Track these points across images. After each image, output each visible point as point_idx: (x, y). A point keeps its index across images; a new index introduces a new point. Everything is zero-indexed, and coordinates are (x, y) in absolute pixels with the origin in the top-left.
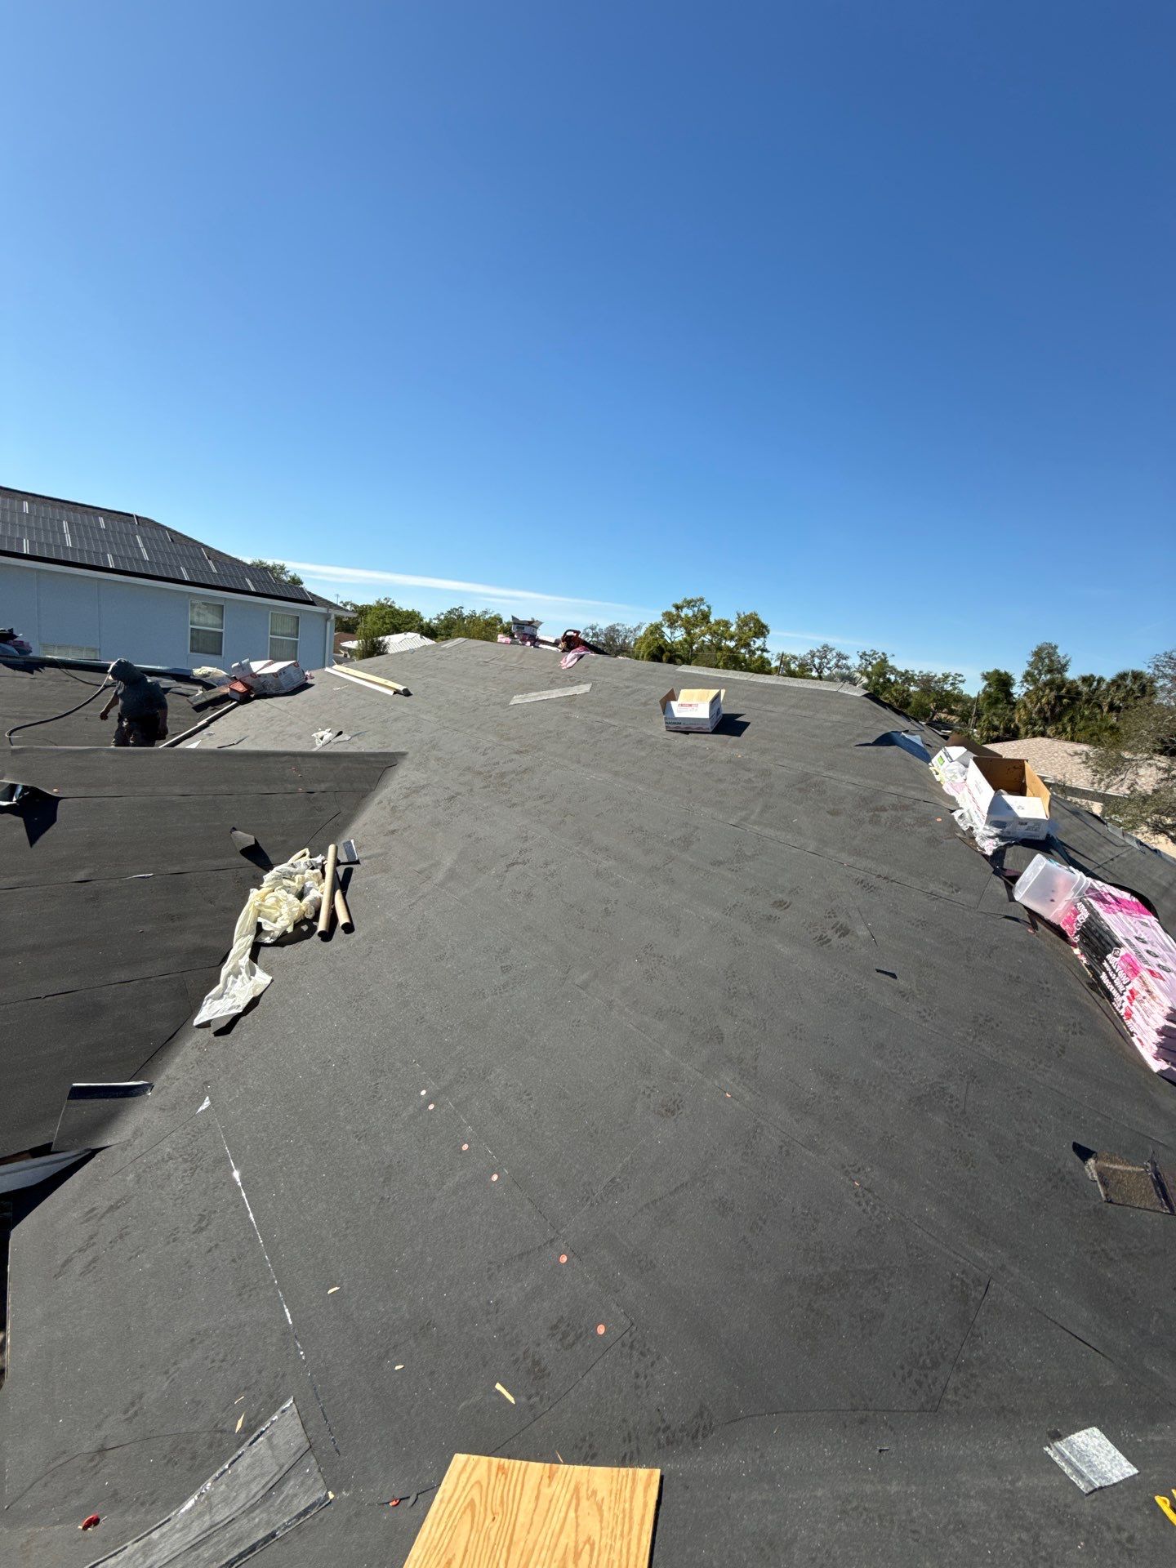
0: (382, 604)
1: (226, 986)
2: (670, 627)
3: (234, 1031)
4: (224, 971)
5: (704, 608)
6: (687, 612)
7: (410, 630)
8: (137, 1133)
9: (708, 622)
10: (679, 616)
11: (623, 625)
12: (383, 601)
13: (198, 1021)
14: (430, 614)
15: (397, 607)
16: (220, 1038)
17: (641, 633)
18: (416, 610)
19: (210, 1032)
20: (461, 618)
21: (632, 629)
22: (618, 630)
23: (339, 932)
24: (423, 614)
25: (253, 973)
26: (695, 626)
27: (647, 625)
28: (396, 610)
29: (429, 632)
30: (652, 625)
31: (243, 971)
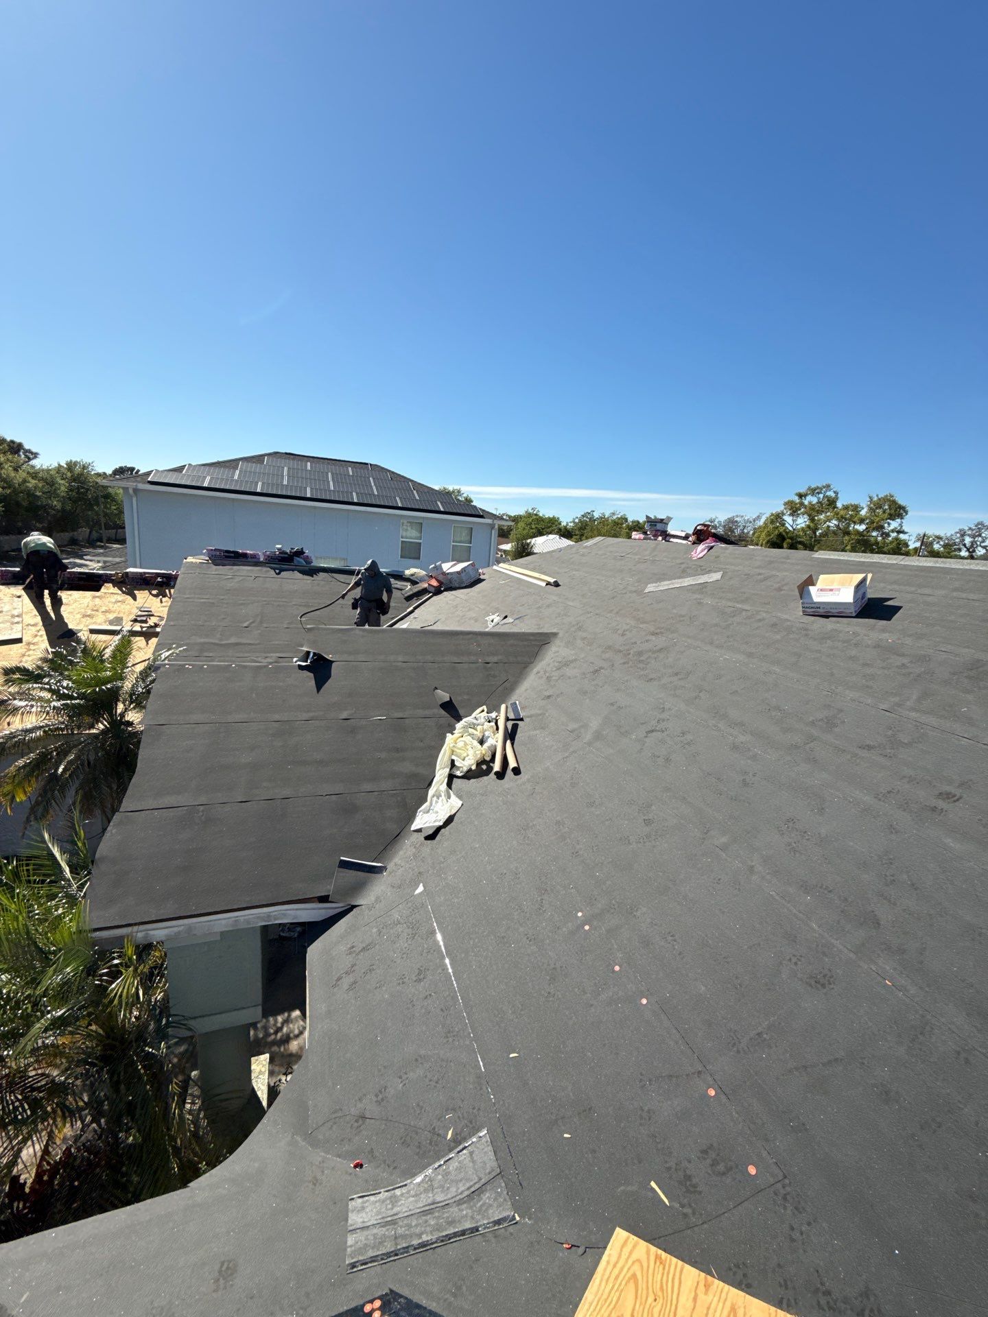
0: (530, 514)
1: (431, 804)
2: (791, 515)
3: (438, 838)
4: (431, 792)
5: (831, 494)
6: (811, 500)
7: (550, 533)
8: (378, 900)
9: (835, 507)
10: (802, 504)
11: (742, 517)
12: (531, 511)
13: (414, 827)
14: (567, 518)
15: (541, 515)
16: (429, 842)
17: (761, 523)
18: (556, 516)
19: (421, 836)
20: (592, 520)
21: (751, 520)
22: (736, 522)
23: (509, 773)
24: (561, 519)
25: (449, 797)
26: (819, 512)
27: (768, 515)
28: (540, 517)
29: (566, 533)
30: (772, 515)
31: (443, 794)
